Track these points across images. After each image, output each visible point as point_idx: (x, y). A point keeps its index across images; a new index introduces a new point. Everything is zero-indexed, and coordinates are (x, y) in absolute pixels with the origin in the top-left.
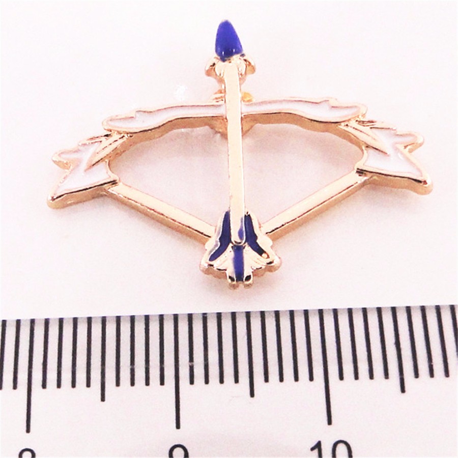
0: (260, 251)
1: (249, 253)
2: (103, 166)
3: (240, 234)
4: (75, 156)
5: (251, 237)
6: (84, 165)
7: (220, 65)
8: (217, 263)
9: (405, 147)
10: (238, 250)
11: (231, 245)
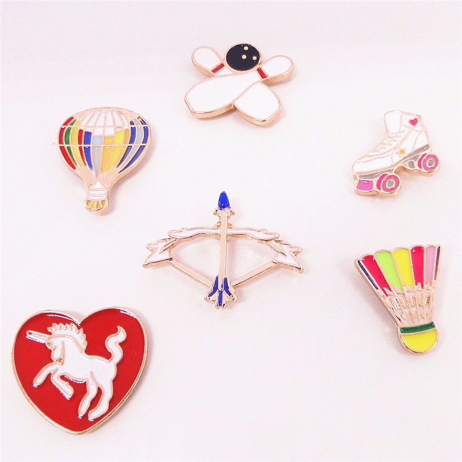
0: (230, 294)
1: (225, 295)
2: (167, 252)
3: (222, 287)
4: (155, 246)
5: (226, 287)
6: (159, 251)
7: (219, 211)
8: (212, 298)
9: (294, 253)
10: (221, 293)
11: (218, 290)
